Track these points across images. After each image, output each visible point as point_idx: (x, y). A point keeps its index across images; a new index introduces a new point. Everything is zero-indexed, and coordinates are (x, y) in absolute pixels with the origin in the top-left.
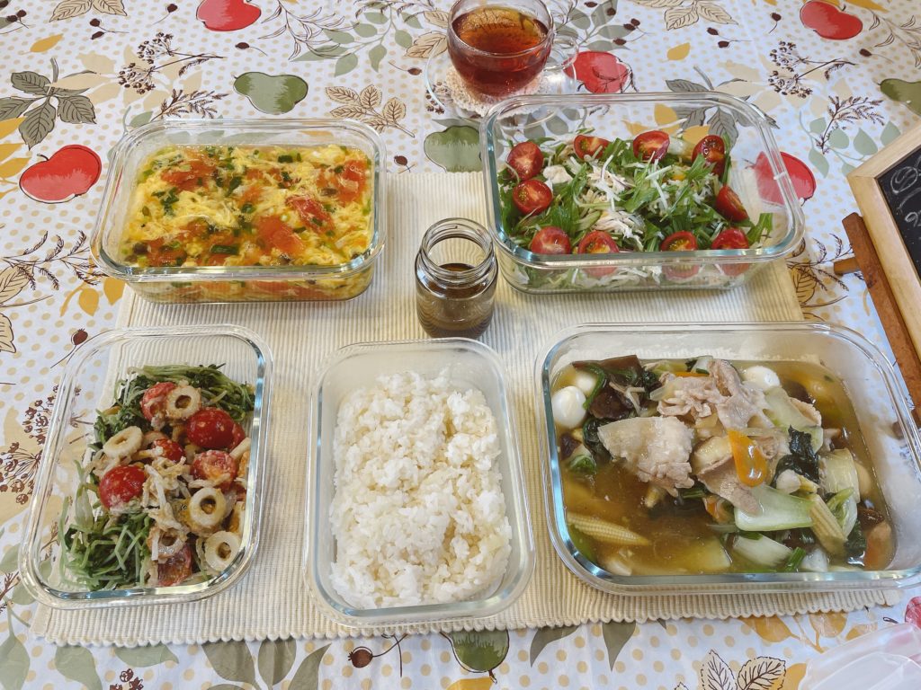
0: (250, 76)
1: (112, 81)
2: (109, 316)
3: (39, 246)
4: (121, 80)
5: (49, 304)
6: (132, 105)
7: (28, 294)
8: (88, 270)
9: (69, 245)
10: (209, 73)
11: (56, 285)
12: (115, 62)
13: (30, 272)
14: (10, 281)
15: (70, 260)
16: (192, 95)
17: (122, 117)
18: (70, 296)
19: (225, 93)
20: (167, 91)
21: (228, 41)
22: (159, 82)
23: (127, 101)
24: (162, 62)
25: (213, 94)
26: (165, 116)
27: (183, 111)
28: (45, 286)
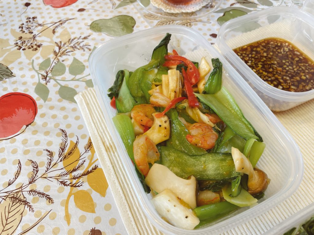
0: (97, 22)
1: (12, 50)
2: (108, 207)
3: (18, 174)
4: (17, 47)
5: (54, 219)
6: (34, 58)
7: (29, 218)
8: (68, 177)
9: (42, 164)
10: (71, 28)
11: (49, 199)
12: (8, 40)
13: (22, 198)
14: (9, 213)
15: (49, 175)
16: (69, 42)
17: (31, 67)
18: (66, 204)
19: (88, 35)
20: (51, 44)
21: (71, 10)
22: (43, 41)
23: (28, 58)
24: (38, 31)
25: (81, 38)
26: (59, 58)
27: (70, 52)
28: (41, 205)
